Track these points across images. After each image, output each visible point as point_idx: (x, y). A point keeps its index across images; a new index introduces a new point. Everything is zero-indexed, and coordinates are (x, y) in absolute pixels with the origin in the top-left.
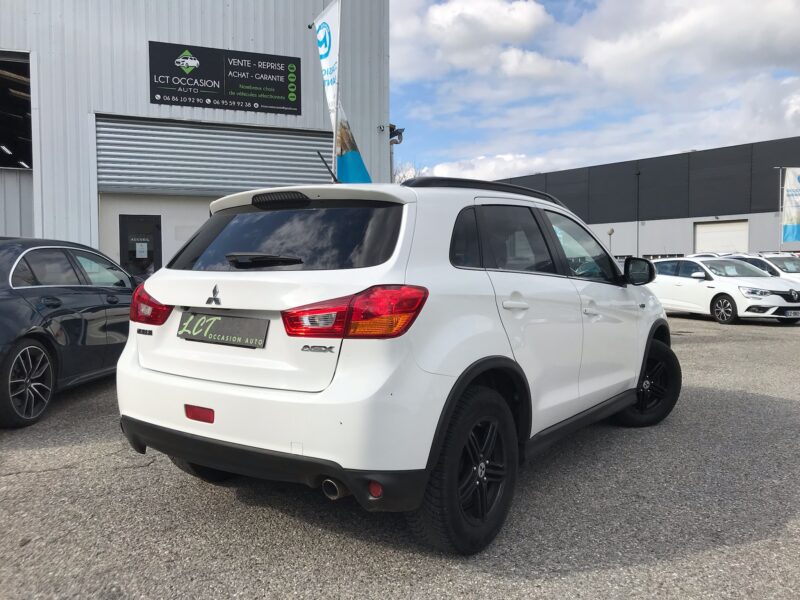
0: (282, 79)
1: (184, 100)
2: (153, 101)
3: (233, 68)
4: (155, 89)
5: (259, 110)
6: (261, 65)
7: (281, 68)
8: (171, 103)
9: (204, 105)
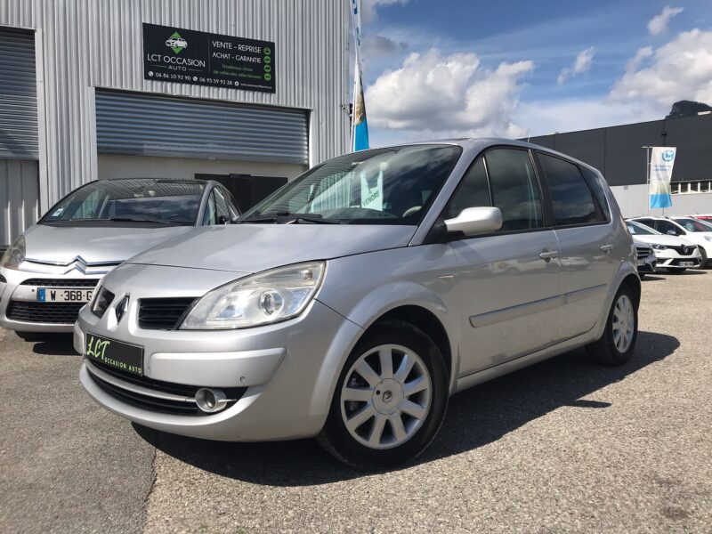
0: (259, 60)
1: (174, 77)
2: (147, 77)
3: (217, 50)
4: (148, 66)
5: (240, 88)
6: (241, 47)
7: (258, 51)
8: (162, 79)
9: (192, 82)
